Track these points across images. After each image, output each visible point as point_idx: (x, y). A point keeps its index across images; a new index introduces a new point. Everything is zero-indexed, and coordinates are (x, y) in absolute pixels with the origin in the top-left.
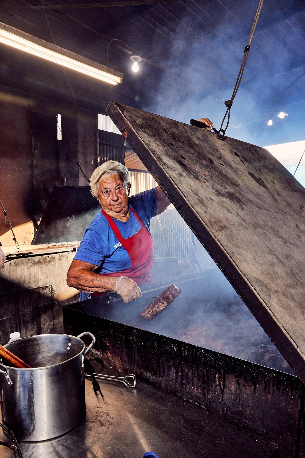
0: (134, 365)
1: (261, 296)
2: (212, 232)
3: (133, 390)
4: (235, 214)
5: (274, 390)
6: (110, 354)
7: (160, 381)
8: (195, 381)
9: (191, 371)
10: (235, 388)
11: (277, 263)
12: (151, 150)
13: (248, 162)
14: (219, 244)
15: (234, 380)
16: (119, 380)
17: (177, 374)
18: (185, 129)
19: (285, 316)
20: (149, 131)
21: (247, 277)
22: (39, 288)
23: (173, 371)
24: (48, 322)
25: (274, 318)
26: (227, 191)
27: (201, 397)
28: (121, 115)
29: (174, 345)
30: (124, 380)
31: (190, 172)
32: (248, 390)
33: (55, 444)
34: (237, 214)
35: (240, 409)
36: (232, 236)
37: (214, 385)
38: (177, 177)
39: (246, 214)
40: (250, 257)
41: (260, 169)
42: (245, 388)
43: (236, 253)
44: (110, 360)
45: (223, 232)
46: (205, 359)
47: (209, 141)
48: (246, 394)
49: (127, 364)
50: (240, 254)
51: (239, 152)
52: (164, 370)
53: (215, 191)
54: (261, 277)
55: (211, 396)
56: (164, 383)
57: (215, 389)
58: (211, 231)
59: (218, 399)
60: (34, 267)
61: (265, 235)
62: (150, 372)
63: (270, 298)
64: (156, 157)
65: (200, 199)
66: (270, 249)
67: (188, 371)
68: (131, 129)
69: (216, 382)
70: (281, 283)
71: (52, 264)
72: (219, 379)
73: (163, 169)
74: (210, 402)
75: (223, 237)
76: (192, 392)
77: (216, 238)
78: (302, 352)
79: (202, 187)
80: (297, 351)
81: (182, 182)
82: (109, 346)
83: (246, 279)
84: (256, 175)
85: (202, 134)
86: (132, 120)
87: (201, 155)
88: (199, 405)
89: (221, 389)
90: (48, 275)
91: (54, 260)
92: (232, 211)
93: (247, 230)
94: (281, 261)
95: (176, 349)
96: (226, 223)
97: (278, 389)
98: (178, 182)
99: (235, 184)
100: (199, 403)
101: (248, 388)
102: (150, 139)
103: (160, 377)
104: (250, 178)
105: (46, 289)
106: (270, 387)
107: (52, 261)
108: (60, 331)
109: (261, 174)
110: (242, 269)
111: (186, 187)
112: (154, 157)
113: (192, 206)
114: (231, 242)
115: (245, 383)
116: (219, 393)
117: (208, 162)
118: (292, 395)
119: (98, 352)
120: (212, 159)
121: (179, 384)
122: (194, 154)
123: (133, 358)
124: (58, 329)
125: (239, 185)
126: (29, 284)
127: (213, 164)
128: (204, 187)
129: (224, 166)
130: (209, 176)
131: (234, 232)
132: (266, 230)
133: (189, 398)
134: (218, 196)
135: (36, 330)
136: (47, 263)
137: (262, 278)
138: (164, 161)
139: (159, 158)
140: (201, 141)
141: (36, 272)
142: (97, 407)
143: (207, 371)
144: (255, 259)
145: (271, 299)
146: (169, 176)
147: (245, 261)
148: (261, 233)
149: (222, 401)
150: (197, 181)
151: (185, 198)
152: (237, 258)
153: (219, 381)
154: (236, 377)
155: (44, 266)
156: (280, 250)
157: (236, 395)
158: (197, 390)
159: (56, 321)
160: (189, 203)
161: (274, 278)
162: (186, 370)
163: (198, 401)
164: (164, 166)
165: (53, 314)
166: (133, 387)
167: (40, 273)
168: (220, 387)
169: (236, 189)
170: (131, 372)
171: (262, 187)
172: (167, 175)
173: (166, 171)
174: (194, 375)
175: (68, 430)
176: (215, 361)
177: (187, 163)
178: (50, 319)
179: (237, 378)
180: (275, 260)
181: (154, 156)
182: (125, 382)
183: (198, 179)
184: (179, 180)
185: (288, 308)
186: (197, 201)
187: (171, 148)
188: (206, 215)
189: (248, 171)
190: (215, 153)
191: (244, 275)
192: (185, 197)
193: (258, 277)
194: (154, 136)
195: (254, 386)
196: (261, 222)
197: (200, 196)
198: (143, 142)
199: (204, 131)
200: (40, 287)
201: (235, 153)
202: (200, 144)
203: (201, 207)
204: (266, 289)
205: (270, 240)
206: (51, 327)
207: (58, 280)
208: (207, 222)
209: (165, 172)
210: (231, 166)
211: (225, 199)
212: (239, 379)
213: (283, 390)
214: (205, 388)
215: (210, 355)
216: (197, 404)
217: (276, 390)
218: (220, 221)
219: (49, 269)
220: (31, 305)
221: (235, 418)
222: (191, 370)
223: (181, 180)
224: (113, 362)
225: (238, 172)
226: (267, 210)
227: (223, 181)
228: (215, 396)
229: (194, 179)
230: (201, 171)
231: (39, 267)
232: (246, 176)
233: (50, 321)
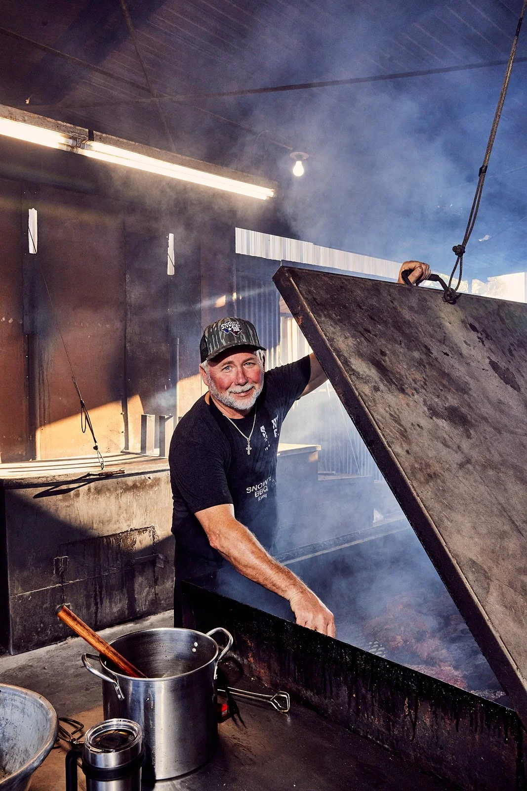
0: (289, 678)
1: (474, 589)
2: (413, 487)
3: (286, 716)
4: (455, 448)
5: (482, 727)
6: (252, 659)
7: (326, 705)
8: (376, 709)
9: (370, 693)
10: (430, 721)
11: (511, 532)
12: (335, 350)
13: (492, 340)
14: (422, 506)
15: (430, 710)
16: (265, 700)
17: (350, 695)
18: (390, 295)
19: (507, 620)
20: (335, 314)
21: (458, 560)
22: (133, 530)
23: (344, 690)
24: (147, 589)
25: (489, 623)
26: (446, 406)
27: (384, 733)
28: (296, 290)
29: (345, 653)
30: (273, 700)
31: (391, 380)
32: (447, 726)
33: (178, 786)
34: (459, 447)
35: (438, 753)
36: (444, 490)
37: (402, 715)
38: (370, 394)
39: (474, 446)
40: (466, 523)
41: (510, 351)
42: (445, 722)
43: (446, 520)
44: (252, 668)
45: (432, 485)
46: (389, 675)
47: (429, 311)
48: (445, 731)
49: (277, 676)
50: (452, 521)
51: (479, 323)
52: (331, 688)
53: (428, 409)
54: (480, 558)
55: (398, 731)
56: (332, 708)
57: (404, 721)
58: (412, 485)
59: (408, 737)
60: (126, 494)
61: (499, 483)
62: (312, 691)
63: (488, 592)
64: (341, 362)
65: (402, 429)
66: (502, 507)
67: (366, 692)
68: (307, 314)
69: (405, 710)
70: (510, 567)
71: (155, 489)
72: (410, 707)
73: (351, 383)
74: (397, 741)
75: (430, 493)
76: (371, 723)
77: (419, 496)
78: (522, 677)
79: (408, 405)
80: (515, 674)
81: (378, 402)
82: (250, 647)
83: (456, 562)
84: (503, 364)
85: (419, 299)
86: (310, 297)
87: (413, 340)
88: (381, 744)
89: (412, 721)
90: (148, 508)
91: (158, 484)
92: (450, 443)
93: (469, 477)
94: (517, 527)
95: (350, 658)
96: (436, 467)
97: (489, 726)
98: (371, 402)
99: (462, 389)
100: (382, 741)
101: (448, 722)
102: (335, 328)
103: (325, 698)
104: (491, 372)
105: (145, 532)
106: (477, 722)
107: (155, 484)
108: (165, 604)
109: (512, 360)
110: (451, 546)
111: (382, 410)
112: (339, 362)
113: (388, 444)
114: (441, 502)
115: (445, 715)
116: (409, 727)
117: (423, 352)
118: (507, 736)
119: (235, 654)
120: (429, 347)
121: (353, 710)
122: (401, 341)
123: (287, 667)
124: (162, 602)
125: (470, 389)
126: (118, 523)
127: (430, 356)
128: (411, 404)
129: (448, 355)
130: (421, 380)
131: (448, 484)
132: (503, 472)
133: (367, 732)
134: (431, 418)
135: (127, 602)
136: (148, 488)
137: (479, 560)
138: (353, 367)
139: (346, 362)
140: (416, 312)
141: (129, 504)
142: (234, 738)
143: (392, 694)
144: (474, 528)
145: (490, 593)
146: (359, 394)
147: (459, 532)
148: (493, 478)
149: (413, 739)
150: (401, 396)
151: (379, 431)
152: (446, 528)
153: (409, 710)
154: (431, 705)
155: (142, 492)
156: (519, 507)
157: (432, 731)
158: (378, 720)
159: (160, 587)
160: (384, 439)
161: (500, 558)
162: (363, 691)
163: (381, 737)
164: (353, 377)
165: (155, 576)
166: (285, 711)
167: (135, 505)
168: (411, 719)
169: (463, 398)
170: (284, 688)
171: (509, 387)
172: (356, 391)
173: (355, 385)
174: (374, 699)
175: (195, 768)
176: (403, 680)
177: (388, 363)
178: (150, 583)
179: (434, 707)
180: (507, 528)
181: (340, 360)
182: (274, 702)
183: (402, 391)
184: (373, 399)
185: (513, 607)
186: (396, 434)
187: (366, 338)
188: (408, 456)
189: (489, 358)
190: (436, 332)
191: (453, 557)
192: (380, 429)
193: (474, 558)
194: (340, 321)
195: (456, 720)
196: (497, 458)
197: (403, 423)
198: (324, 337)
199: (422, 292)
200: (135, 530)
201: (471, 325)
202: (413, 319)
203: (402, 444)
204: (483, 578)
205: (505, 490)
206: (151, 597)
207: (163, 518)
208: (409, 471)
209: (354, 388)
210: (461, 354)
211: (443, 424)
212: (436, 709)
213: (495, 727)
214: (389, 718)
215: (396, 671)
216: (378, 742)
217: (486, 727)
218: (428, 466)
219: (151, 498)
220: (120, 560)
221: (432, 766)
222: (369, 691)
223: (376, 400)
224: (256, 670)
225: (472, 364)
226: (512, 432)
227: (444, 386)
228: (403, 732)
229: (396, 393)
230: (409, 374)
231: (133, 495)
232: (483, 369)
233: (150, 588)
